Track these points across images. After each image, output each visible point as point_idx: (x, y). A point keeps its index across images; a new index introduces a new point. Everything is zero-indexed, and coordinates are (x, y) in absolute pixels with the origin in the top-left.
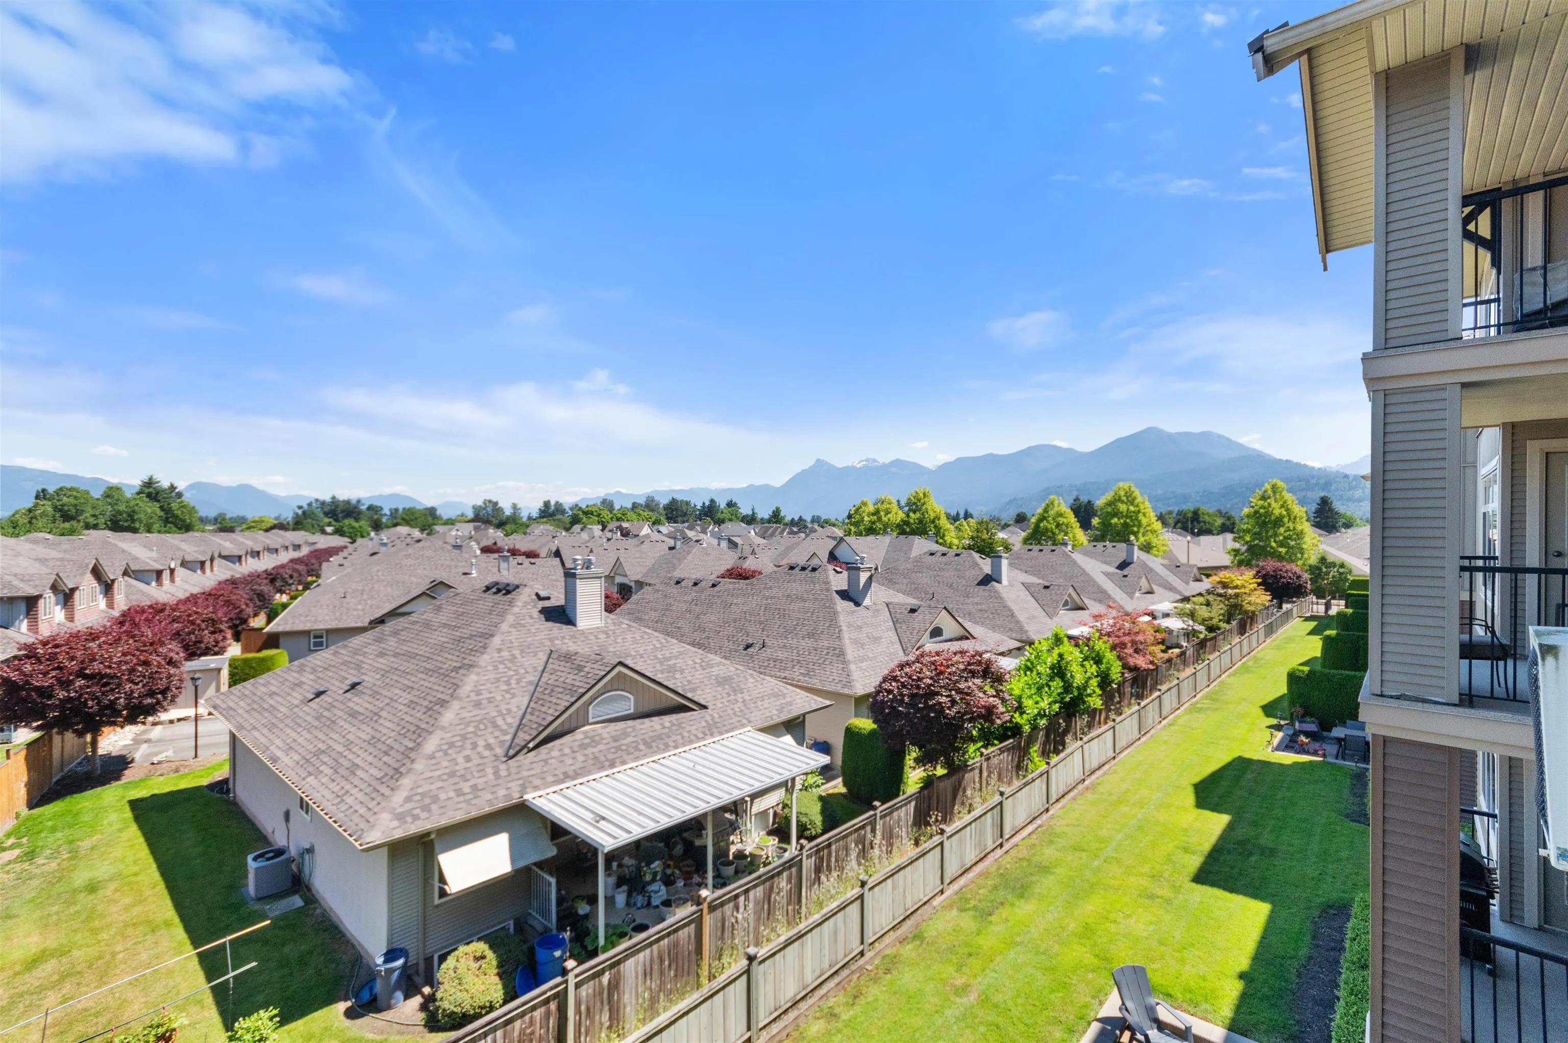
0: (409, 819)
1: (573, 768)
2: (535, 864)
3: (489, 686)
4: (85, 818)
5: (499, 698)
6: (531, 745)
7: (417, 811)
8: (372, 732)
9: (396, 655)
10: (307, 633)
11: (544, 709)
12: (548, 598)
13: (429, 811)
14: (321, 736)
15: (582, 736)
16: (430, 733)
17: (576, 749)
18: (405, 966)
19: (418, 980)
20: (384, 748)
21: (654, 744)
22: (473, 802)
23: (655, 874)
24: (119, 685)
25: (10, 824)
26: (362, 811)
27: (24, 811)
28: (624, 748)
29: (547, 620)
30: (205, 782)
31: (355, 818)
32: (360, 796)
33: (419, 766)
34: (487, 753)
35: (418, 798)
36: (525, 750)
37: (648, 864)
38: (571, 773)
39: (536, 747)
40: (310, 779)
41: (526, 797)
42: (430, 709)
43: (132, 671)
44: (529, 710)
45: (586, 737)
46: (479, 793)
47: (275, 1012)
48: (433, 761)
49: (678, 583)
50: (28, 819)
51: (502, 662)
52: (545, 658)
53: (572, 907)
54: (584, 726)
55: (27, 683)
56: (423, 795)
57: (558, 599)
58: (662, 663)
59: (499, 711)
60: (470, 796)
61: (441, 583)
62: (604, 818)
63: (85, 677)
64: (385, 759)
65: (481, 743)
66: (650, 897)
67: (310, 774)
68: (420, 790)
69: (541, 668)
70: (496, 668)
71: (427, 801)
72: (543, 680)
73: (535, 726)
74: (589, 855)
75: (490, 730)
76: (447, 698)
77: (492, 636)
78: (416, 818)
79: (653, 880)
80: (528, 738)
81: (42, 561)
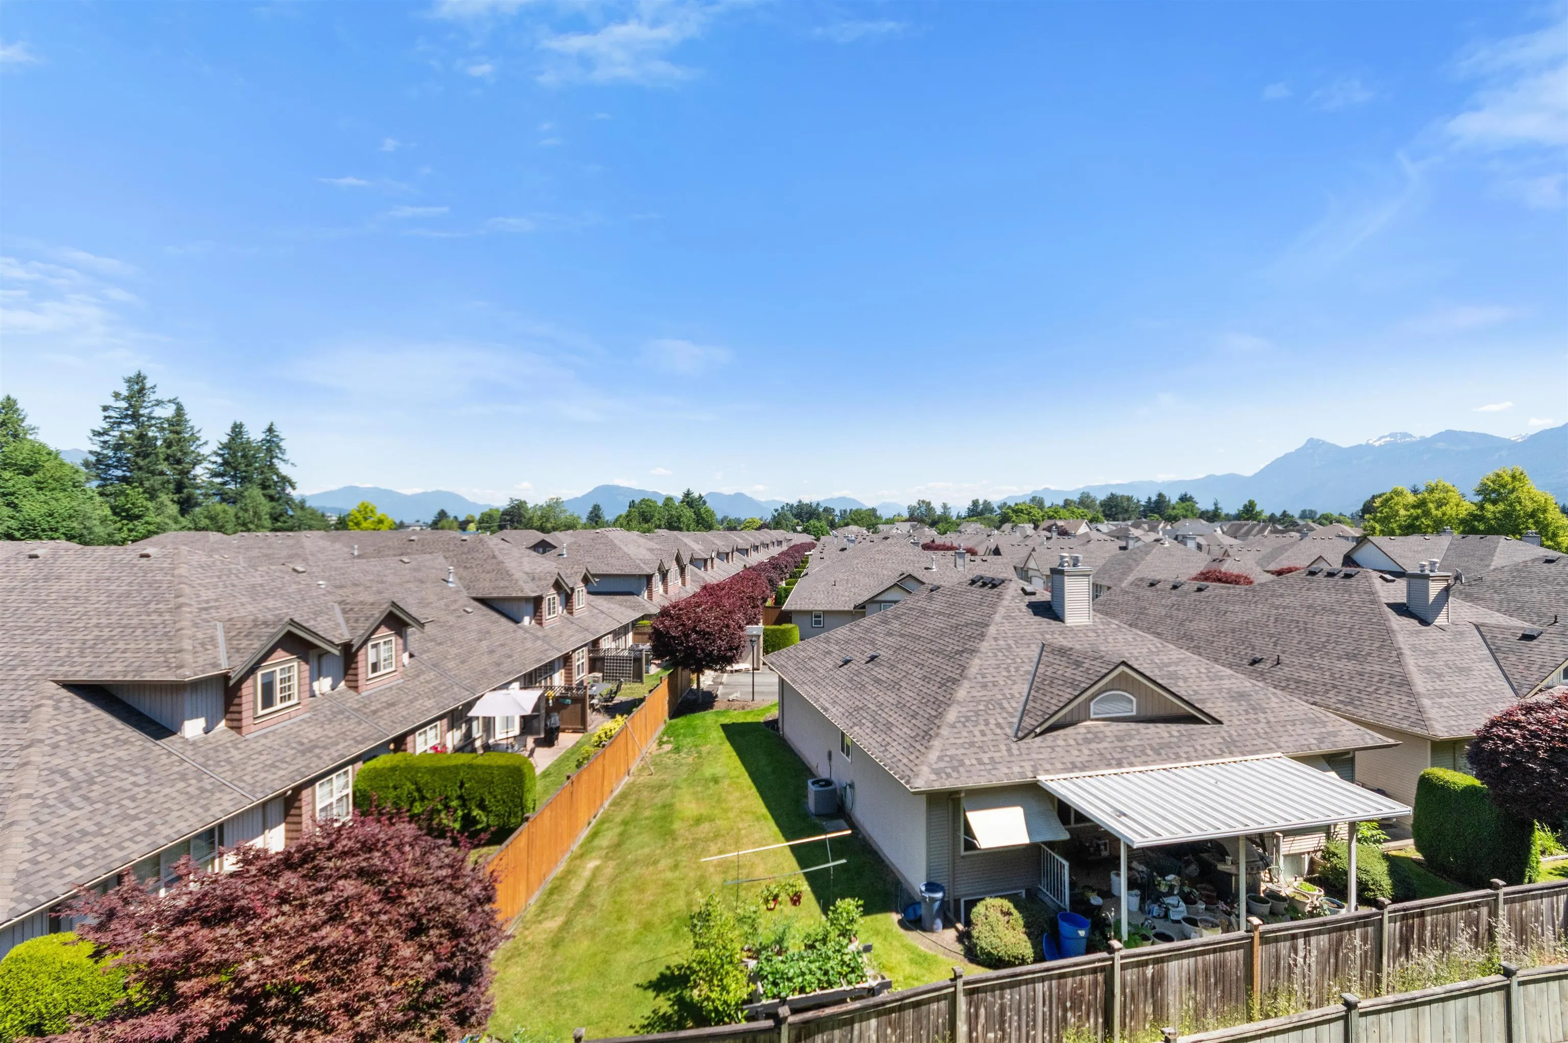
0: (944, 775)
1: (1079, 759)
2: (1045, 843)
3: (991, 670)
4: (700, 731)
5: (1002, 683)
6: (1038, 730)
7: (949, 770)
8: (897, 698)
9: (902, 636)
10: (809, 613)
11: (1047, 699)
12: (1034, 594)
13: (958, 772)
14: (856, 695)
15: (1084, 731)
16: (949, 706)
17: (1081, 742)
18: (942, 900)
19: (951, 915)
20: (911, 713)
21: (1163, 752)
22: (993, 772)
23: (1171, 887)
24: (714, 641)
25: (662, 727)
26: (905, 761)
27: (667, 719)
28: (1130, 749)
29: (1035, 614)
30: (762, 720)
31: (900, 764)
32: (900, 748)
33: (945, 731)
34: (998, 731)
35: (947, 759)
36: (1033, 735)
37: (1163, 876)
38: (1079, 765)
39: (1042, 733)
40: (856, 728)
41: (1039, 778)
42: (944, 685)
43: (721, 631)
44: (1031, 697)
45: (1089, 732)
46: (998, 766)
47: (861, 902)
48: (955, 730)
49: (1152, 585)
50: (671, 725)
51: (1000, 650)
52: (1038, 650)
53: (1082, 894)
54: (1085, 720)
55: (668, 632)
56: (952, 758)
57: (1044, 596)
58: (1160, 669)
59: (1004, 695)
60: (989, 767)
61: (910, 576)
62: (1125, 815)
63: (696, 632)
64: (914, 721)
65: (992, 721)
66: (1167, 910)
67: (855, 724)
68: (948, 753)
69: (1036, 660)
70: (996, 656)
71: (956, 764)
72: (1040, 671)
73: (1040, 713)
74: (1092, 849)
75: (999, 711)
76: (957, 677)
77: (987, 625)
78: (949, 776)
79: (1170, 893)
80: (1036, 724)
81: (651, 550)
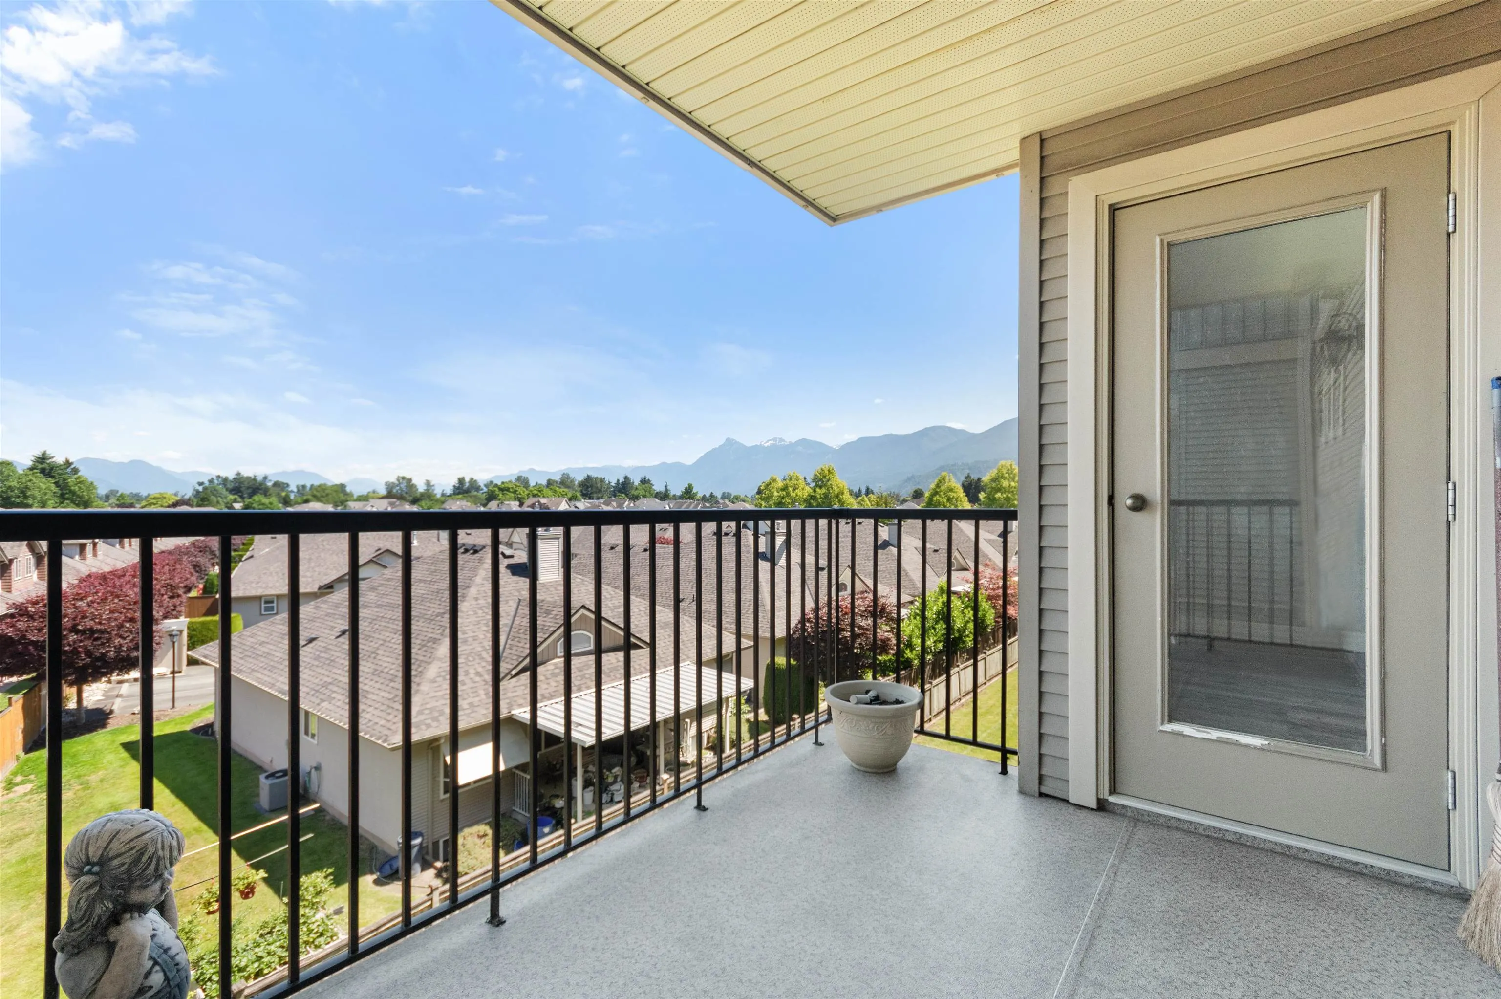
0: (423, 727)
1: (547, 691)
2: (517, 767)
3: (471, 627)
4: (85, 758)
5: (482, 637)
6: (513, 673)
7: (429, 721)
8: (373, 666)
9: (379, 606)
10: (259, 598)
11: (521, 645)
12: (512, 557)
13: (438, 721)
14: (323, 672)
15: (552, 667)
16: (430, 663)
17: (549, 677)
18: (421, 844)
19: (429, 858)
20: (390, 677)
21: (611, 674)
22: (472, 715)
23: (616, 777)
24: (109, 640)
25: (13, 765)
26: (383, 722)
27: (22, 754)
28: (587, 676)
29: (514, 574)
30: (188, 727)
31: (377, 727)
32: (377, 712)
33: (424, 688)
34: (477, 679)
35: (427, 712)
36: (509, 677)
37: (610, 770)
38: (547, 695)
39: (517, 674)
40: (325, 704)
41: (513, 712)
42: (424, 646)
43: (121, 626)
44: (507, 646)
45: (556, 668)
46: (476, 709)
47: (330, 871)
48: (436, 685)
49: (612, 548)
50: (27, 761)
51: (480, 608)
52: (515, 606)
53: (549, 803)
54: (553, 659)
55: (24, 637)
56: (432, 710)
57: (520, 557)
58: (612, 611)
59: (483, 647)
60: (469, 711)
61: (388, 551)
62: (581, 725)
63: (77, 632)
64: (392, 684)
65: (472, 671)
66: (613, 794)
67: (322, 701)
68: (428, 706)
69: (512, 614)
70: (476, 613)
71: (436, 714)
72: (517, 622)
73: (515, 658)
74: (558, 766)
75: (478, 661)
76: (438, 637)
77: (468, 587)
78: (428, 726)
79: (615, 782)
80: (511, 667)
